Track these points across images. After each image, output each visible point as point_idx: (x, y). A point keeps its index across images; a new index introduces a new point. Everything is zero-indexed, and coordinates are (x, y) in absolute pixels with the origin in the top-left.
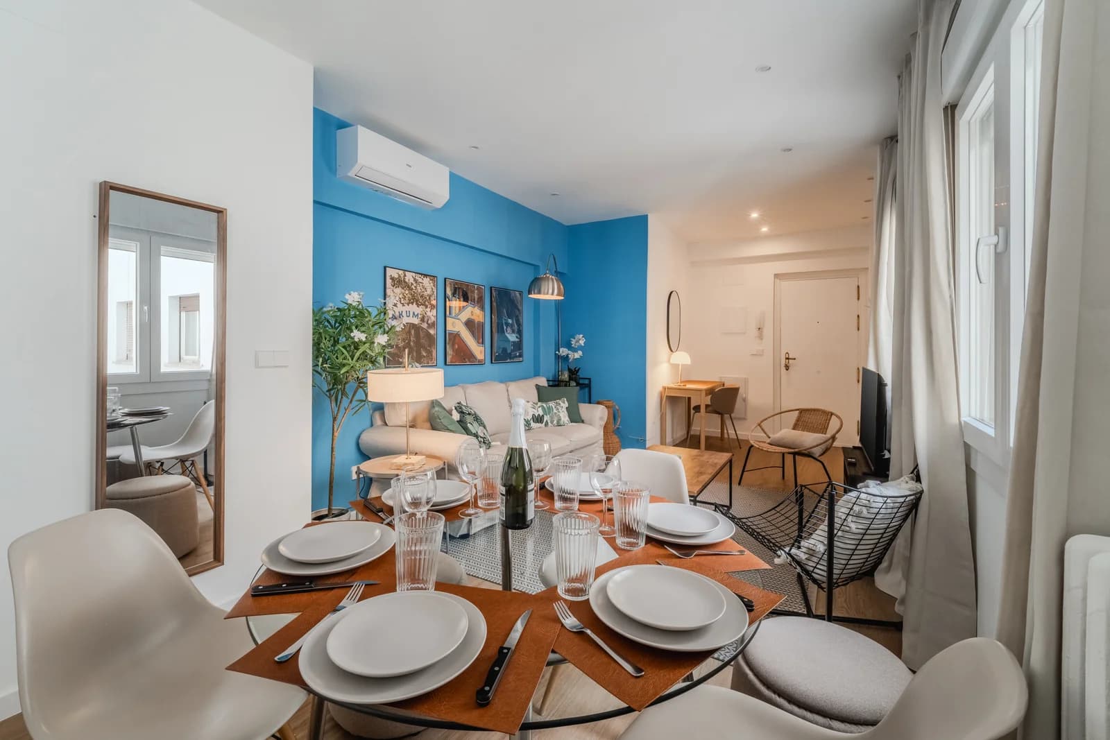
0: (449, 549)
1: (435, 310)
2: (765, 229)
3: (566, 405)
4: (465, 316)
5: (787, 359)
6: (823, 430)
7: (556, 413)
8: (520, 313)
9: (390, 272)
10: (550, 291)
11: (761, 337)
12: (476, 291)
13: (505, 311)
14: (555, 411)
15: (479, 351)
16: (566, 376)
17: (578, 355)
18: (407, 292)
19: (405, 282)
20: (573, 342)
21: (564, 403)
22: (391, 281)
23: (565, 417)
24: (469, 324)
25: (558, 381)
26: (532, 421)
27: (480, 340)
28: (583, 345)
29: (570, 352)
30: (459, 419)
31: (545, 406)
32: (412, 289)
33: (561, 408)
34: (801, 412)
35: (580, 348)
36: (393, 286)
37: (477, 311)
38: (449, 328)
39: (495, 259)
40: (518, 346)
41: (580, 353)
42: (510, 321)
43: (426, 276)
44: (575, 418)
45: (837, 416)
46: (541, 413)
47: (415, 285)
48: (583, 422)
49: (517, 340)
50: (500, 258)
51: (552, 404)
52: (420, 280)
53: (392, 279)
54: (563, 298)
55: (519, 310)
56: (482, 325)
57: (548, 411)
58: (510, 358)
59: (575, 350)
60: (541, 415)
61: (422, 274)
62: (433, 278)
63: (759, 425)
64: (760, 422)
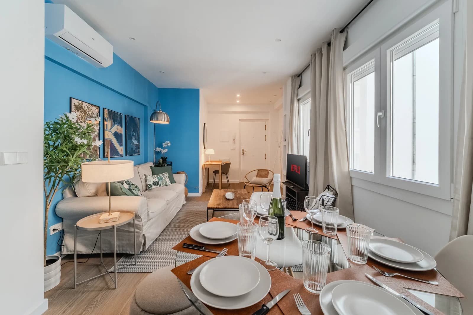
0: (136, 262)
1: (99, 126)
2: (238, 101)
3: (167, 175)
4: (114, 129)
5: (243, 151)
6: (267, 176)
7: (164, 180)
8: (138, 130)
9: (74, 101)
10: (163, 119)
11: (234, 143)
12: (119, 117)
13: (132, 128)
14: (164, 179)
15: (120, 149)
16: (161, 161)
17: (166, 151)
18: (84, 114)
19: (82, 108)
20: (164, 144)
21: (167, 174)
22: (74, 107)
23: (168, 182)
24: (116, 135)
25: (158, 164)
26: (153, 185)
27: (121, 144)
28: (169, 146)
29: (162, 150)
30: (128, 188)
31: (158, 176)
32: (86, 113)
33: (165, 177)
34: (258, 171)
35: (167, 147)
36: (76, 110)
37: (119, 127)
38: (106, 136)
39: (126, 100)
40: (138, 147)
41: (167, 150)
42: (134, 134)
43: (94, 105)
44: (173, 181)
45: (271, 171)
46: (157, 180)
47: (88, 110)
48: (176, 182)
49: (138, 143)
50: (129, 100)
51: (161, 175)
52: (91, 108)
53: (75, 106)
54: (169, 123)
55: (138, 128)
56: (121, 135)
57: (160, 179)
58: (135, 153)
59: (164, 149)
60: (157, 181)
61: (92, 104)
62: (98, 107)
63: (245, 177)
64: (245, 175)
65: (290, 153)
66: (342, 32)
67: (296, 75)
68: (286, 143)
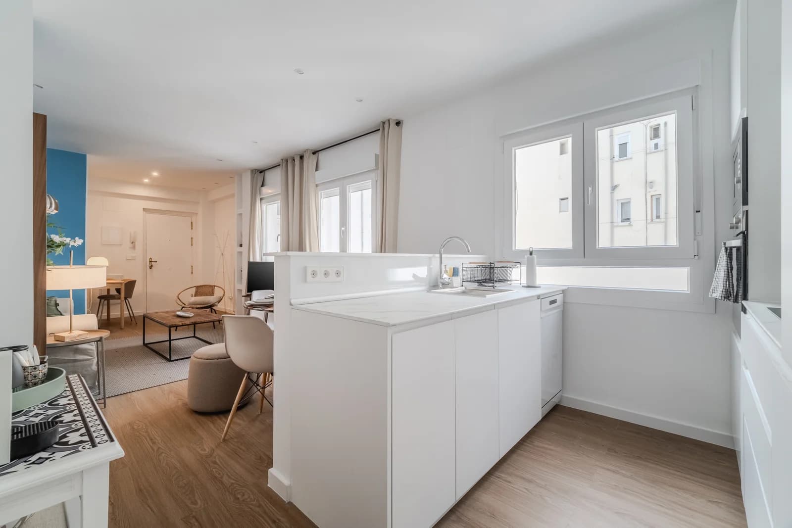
5: (150, 262)
6: (212, 294)
10: (48, 206)
11: (134, 248)
34: (197, 288)
45: (219, 287)
54: (57, 212)
63: (178, 298)
64: (177, 295)
65: (251, 260)
66: (314, 153)
67: (258, 170)
68: (240, 249)
